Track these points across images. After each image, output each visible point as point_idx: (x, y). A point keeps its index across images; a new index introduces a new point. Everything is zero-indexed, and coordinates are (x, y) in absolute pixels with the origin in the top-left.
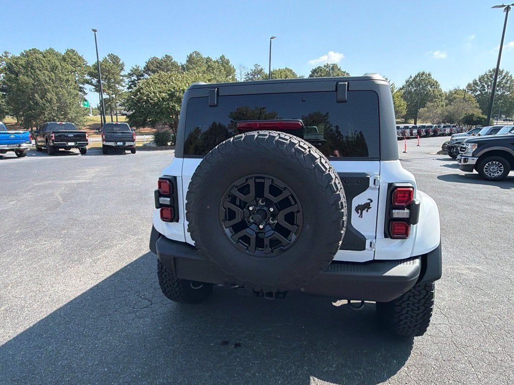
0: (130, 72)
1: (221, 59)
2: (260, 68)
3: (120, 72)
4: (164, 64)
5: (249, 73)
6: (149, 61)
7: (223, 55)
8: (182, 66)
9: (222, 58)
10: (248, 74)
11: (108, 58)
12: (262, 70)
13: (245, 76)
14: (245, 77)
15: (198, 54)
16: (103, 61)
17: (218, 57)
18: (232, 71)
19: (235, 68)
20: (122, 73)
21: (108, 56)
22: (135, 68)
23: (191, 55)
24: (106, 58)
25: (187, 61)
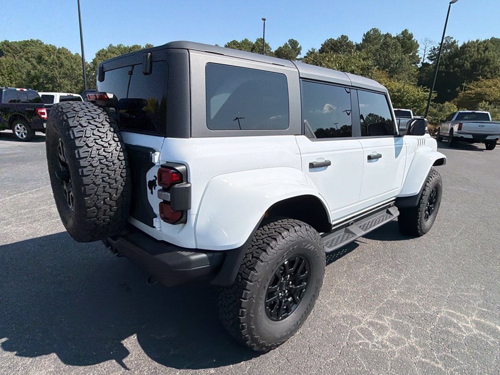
0: (306, 55)
1: (402, 34)
2: (452, 40)
3: (296, 56)
4: (339, 45)
5: (436, 47)
6: (325, 43)
7: (406, 30)
8: (357, 45)
9: (405, 33)
10: (434, 49)
11: (288, 43)
12: (455, 42)
13: (430, 51)
14: (429, 53)
15: (375, 31)
16: (284, 47)
17: (400, 32)
18: (414, 48)
19: (418, 43)
20: (299, 57)
21: (288, 42)
22: (312, 51)
23: (368, 33)
24: (286, 44)
25: (363, 40)
